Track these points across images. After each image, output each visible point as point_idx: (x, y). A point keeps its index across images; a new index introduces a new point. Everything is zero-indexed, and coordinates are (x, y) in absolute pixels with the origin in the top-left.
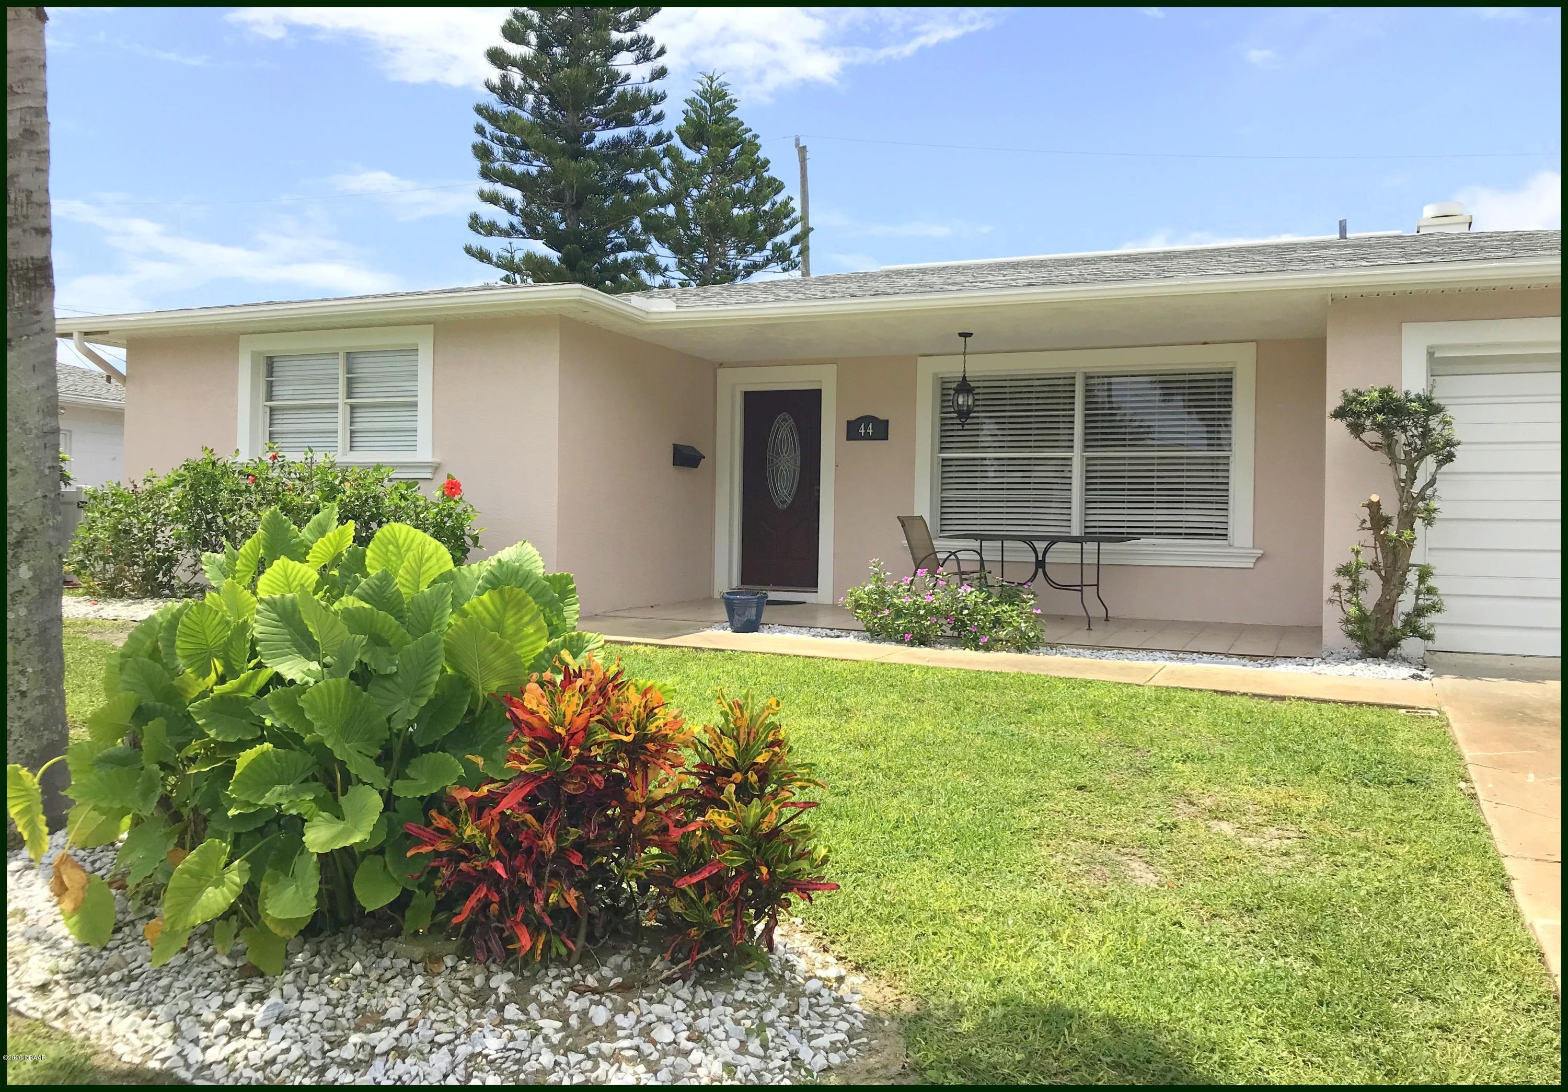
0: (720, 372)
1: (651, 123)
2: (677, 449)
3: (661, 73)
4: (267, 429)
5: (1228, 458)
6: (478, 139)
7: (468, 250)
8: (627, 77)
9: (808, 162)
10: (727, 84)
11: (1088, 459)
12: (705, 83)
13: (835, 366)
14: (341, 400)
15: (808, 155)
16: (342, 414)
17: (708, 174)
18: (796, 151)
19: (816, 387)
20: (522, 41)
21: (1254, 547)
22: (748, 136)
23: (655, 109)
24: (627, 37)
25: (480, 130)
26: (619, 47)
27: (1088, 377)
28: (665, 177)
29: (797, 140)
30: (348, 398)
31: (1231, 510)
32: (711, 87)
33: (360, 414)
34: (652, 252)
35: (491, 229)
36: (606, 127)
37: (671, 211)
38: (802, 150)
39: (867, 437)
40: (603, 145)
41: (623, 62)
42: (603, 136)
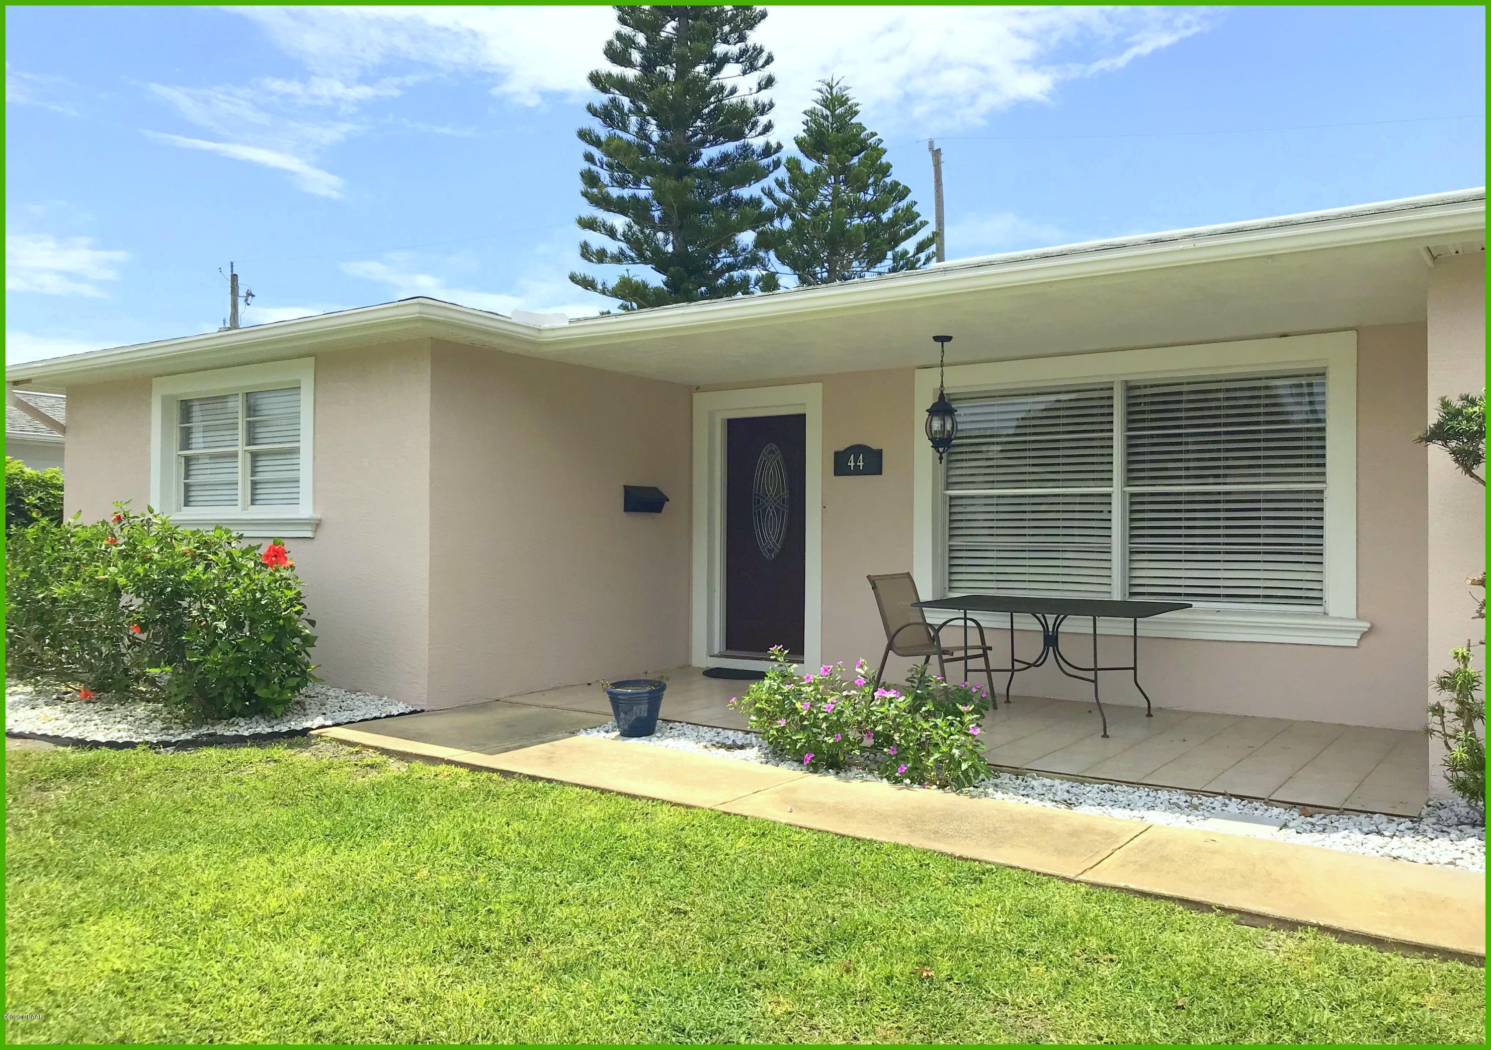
0: (697, 396)
1: (760, 134)
2: (629, 492)
3: (769, 82)
4: (182, 481)
5: (1322, 492)
6: (586, 165)
7: (573, 278)
8: (733, 91)
9: (943, 166)
10: (847, 88)
11: (1132, 495)
12: (824, 91)
13: (821, 384)
14: (241, 447)
15: (943, 158)
16: (242, 464)
17: (828, 185)
18: (929, 156)
19: (801, 412)
20: (625, 61)
21: (1358, 618)
22: (872, 141)
23: (763, 120)
24: (734, 49)
25: (589, 158)
26: (725, 59)
27: (1129, 387)
28: (784, 191)
29: (931, 143)
30: (248, 444)
31: (1326, 563)
32: (831, 94)
33: (264, 463)
34: (772, 270)
35: (601, 256)
36: (715, 143)
37: (787, 224)
38: (936, 154)
39: (857, 472)
40: (711, 161)
41: (730, 75)
42: (709, 153)
